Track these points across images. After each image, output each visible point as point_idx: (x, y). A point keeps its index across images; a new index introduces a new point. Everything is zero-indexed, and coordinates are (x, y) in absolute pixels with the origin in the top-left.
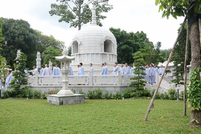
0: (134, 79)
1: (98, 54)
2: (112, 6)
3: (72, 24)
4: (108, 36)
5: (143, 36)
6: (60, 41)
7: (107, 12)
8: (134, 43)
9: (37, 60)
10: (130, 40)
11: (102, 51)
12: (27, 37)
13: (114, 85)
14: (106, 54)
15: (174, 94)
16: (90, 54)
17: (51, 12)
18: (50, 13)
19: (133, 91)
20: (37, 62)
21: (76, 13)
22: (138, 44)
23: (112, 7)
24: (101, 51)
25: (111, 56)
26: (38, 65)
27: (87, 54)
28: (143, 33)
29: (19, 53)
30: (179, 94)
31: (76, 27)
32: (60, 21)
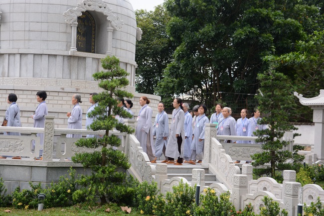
1: (55, 56)
8: (280, 20)
10: (264, 12)
11: (68, 48)
14: (85, 58)
16: (29, 56)
24: (65, 48)
27: (21, 54)
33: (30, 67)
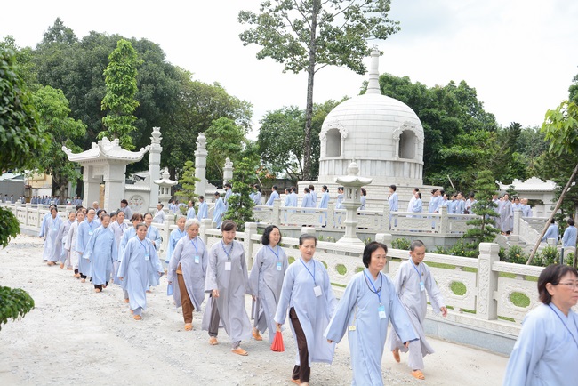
0: (474, 224)
1: (385, 161)
2: (399, 23)
3: (290, 64)
4: (409, 123)
5: (466, 95)
6: (242, 100)
7: (385, 39)
8: (446, 119)
9: (196, 153)
10: (434, 111)
11: (393, 156)
12: (161, 88)
13: (433, 234)
14: (403, 162)
15: (554, 257)
16: (368, 161)
17: (245, 36)
18: (242, 39)
19: (470, 248)
20: (197, 159)
21: (299, 35)
22: (455, 122)
23: (397, 26)
24: (391, 156)
25: (413, 166)
26: (200, 167)
27: (362, 160)
28: (467, 88)
29: (156, 135)
30: (564, 258)
31: (297, 73)
32: (260, 56)
33: (368, 169)
